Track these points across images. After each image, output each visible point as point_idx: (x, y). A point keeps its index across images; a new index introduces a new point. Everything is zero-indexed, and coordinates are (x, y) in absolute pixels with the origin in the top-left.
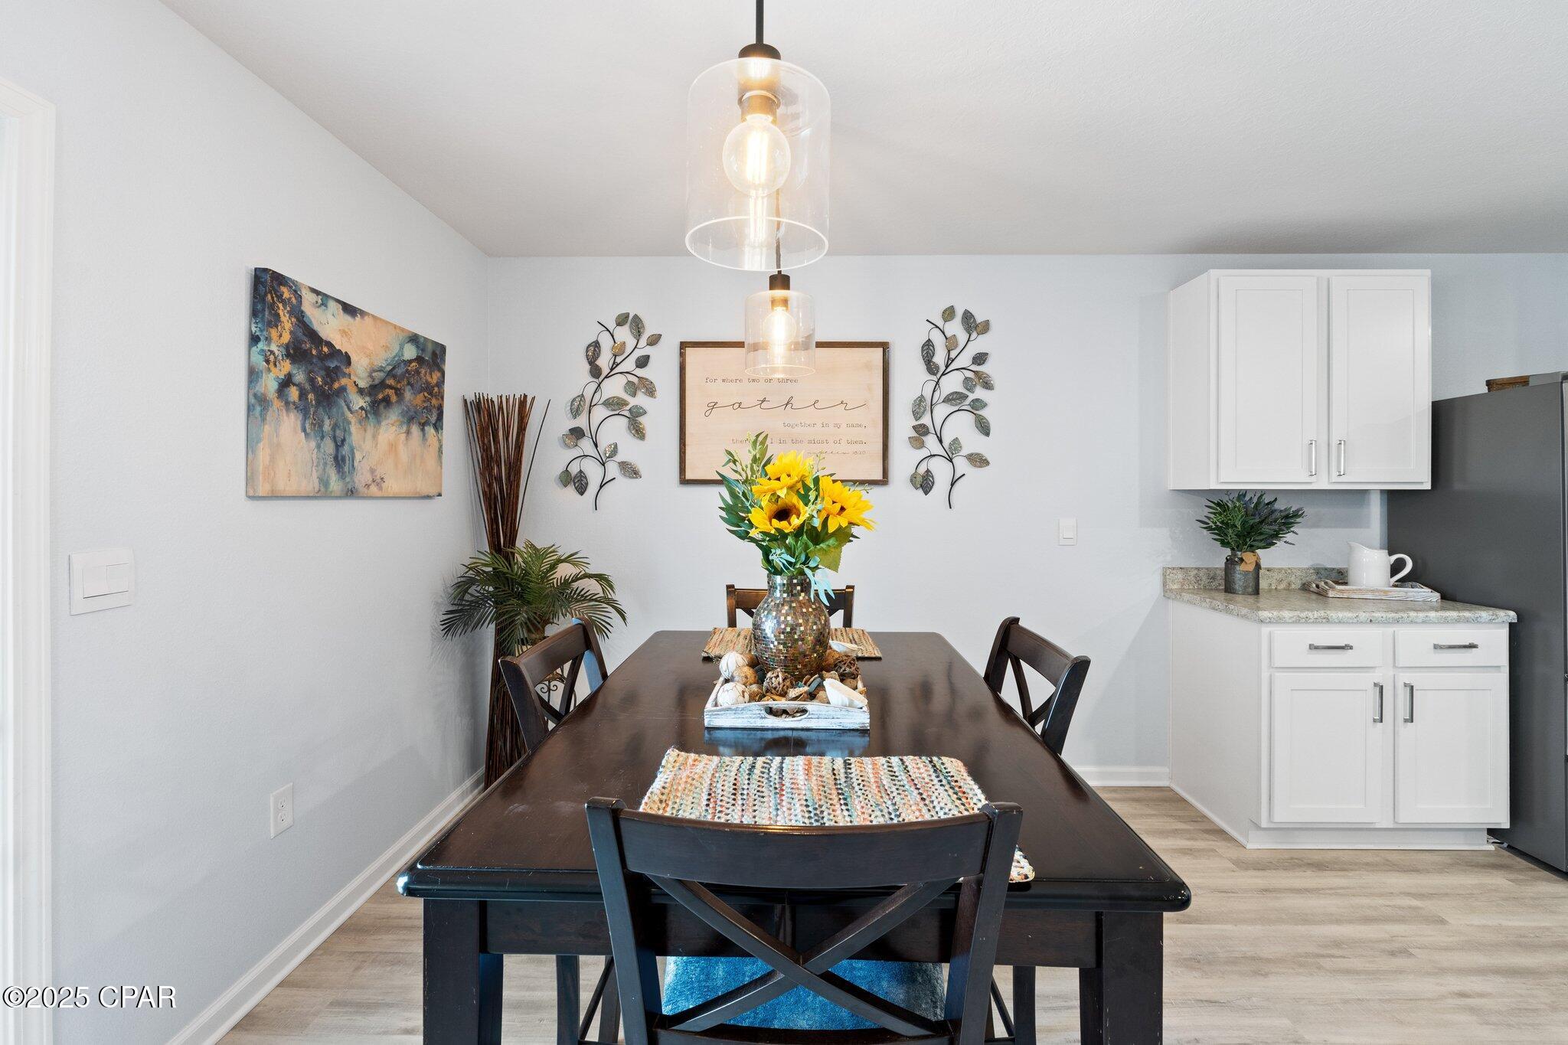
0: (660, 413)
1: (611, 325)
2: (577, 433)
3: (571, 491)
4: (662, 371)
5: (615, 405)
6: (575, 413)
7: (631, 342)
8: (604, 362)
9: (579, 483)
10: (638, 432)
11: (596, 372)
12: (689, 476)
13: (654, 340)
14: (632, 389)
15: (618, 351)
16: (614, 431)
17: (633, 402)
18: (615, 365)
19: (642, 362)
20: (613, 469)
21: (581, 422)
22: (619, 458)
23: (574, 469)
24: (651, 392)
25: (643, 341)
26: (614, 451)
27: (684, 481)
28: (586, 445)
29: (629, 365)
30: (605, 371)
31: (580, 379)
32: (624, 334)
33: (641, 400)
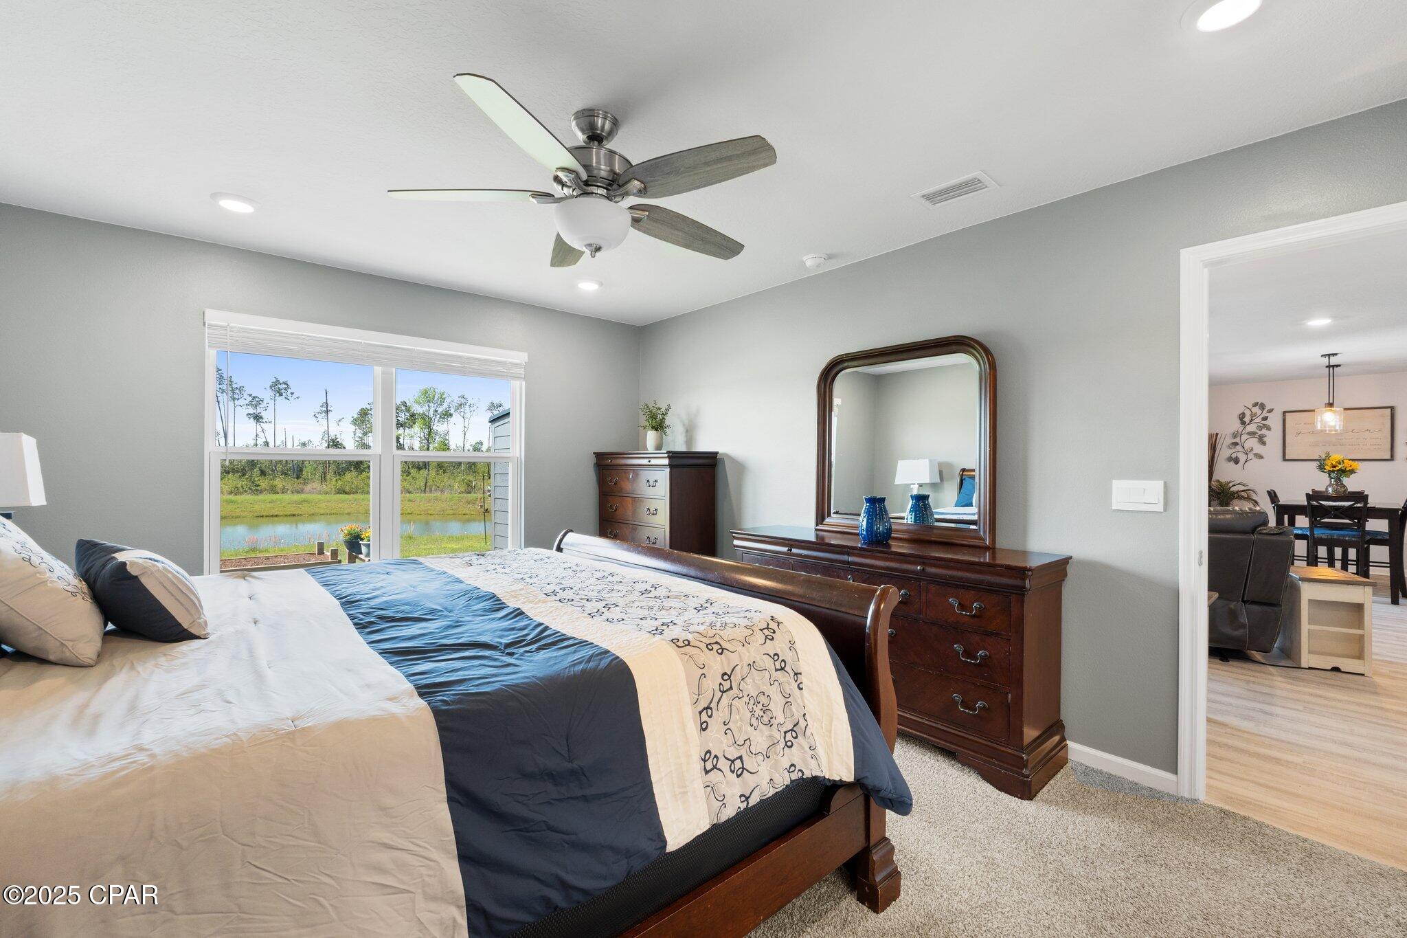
0: (1273, 437)
1: (1250, 407)
2: (1235, 444)
3: (1232, 464)
4: (1275, 421)
5: (1252, 434)
6: (1235, 437)
7: (1259, 412)
8: (1247, 419)
9: (1236, 461)
10: (1264, 443)
11: (1243, 423)
12: (1287, 458)
13: (1270, 411)
14: (1260, 428)
15: (1253, 415)
16: (1252, 443)
17: (1260, 433)
18: (1252, 420)
19: (1265, 419)
20: (1251, 456)
21: (1237, 440)
22: (1254, 452)
23: (1234, 456)
24: (1269, 428)
25: (1265, 411)
26: (1252, 450)
27: (1285, 459)
28: (1239, 448)
29: (1259, 420)
30: (1248, 422)
31: (1237, 426)
32: (1256, 410)
33: (1264, 432)
